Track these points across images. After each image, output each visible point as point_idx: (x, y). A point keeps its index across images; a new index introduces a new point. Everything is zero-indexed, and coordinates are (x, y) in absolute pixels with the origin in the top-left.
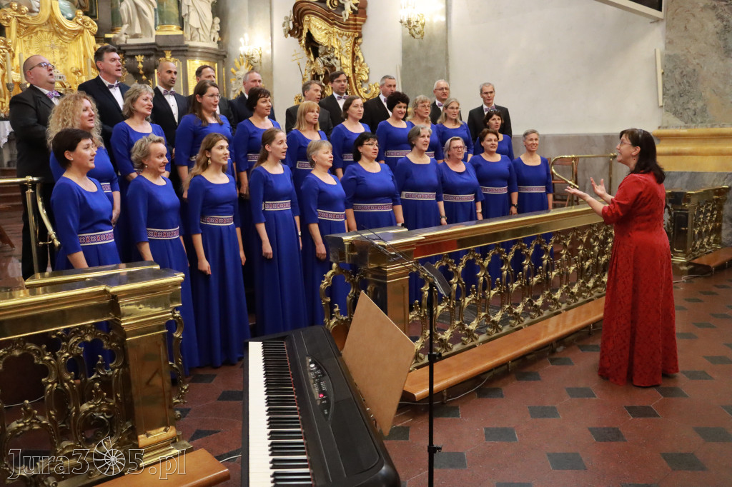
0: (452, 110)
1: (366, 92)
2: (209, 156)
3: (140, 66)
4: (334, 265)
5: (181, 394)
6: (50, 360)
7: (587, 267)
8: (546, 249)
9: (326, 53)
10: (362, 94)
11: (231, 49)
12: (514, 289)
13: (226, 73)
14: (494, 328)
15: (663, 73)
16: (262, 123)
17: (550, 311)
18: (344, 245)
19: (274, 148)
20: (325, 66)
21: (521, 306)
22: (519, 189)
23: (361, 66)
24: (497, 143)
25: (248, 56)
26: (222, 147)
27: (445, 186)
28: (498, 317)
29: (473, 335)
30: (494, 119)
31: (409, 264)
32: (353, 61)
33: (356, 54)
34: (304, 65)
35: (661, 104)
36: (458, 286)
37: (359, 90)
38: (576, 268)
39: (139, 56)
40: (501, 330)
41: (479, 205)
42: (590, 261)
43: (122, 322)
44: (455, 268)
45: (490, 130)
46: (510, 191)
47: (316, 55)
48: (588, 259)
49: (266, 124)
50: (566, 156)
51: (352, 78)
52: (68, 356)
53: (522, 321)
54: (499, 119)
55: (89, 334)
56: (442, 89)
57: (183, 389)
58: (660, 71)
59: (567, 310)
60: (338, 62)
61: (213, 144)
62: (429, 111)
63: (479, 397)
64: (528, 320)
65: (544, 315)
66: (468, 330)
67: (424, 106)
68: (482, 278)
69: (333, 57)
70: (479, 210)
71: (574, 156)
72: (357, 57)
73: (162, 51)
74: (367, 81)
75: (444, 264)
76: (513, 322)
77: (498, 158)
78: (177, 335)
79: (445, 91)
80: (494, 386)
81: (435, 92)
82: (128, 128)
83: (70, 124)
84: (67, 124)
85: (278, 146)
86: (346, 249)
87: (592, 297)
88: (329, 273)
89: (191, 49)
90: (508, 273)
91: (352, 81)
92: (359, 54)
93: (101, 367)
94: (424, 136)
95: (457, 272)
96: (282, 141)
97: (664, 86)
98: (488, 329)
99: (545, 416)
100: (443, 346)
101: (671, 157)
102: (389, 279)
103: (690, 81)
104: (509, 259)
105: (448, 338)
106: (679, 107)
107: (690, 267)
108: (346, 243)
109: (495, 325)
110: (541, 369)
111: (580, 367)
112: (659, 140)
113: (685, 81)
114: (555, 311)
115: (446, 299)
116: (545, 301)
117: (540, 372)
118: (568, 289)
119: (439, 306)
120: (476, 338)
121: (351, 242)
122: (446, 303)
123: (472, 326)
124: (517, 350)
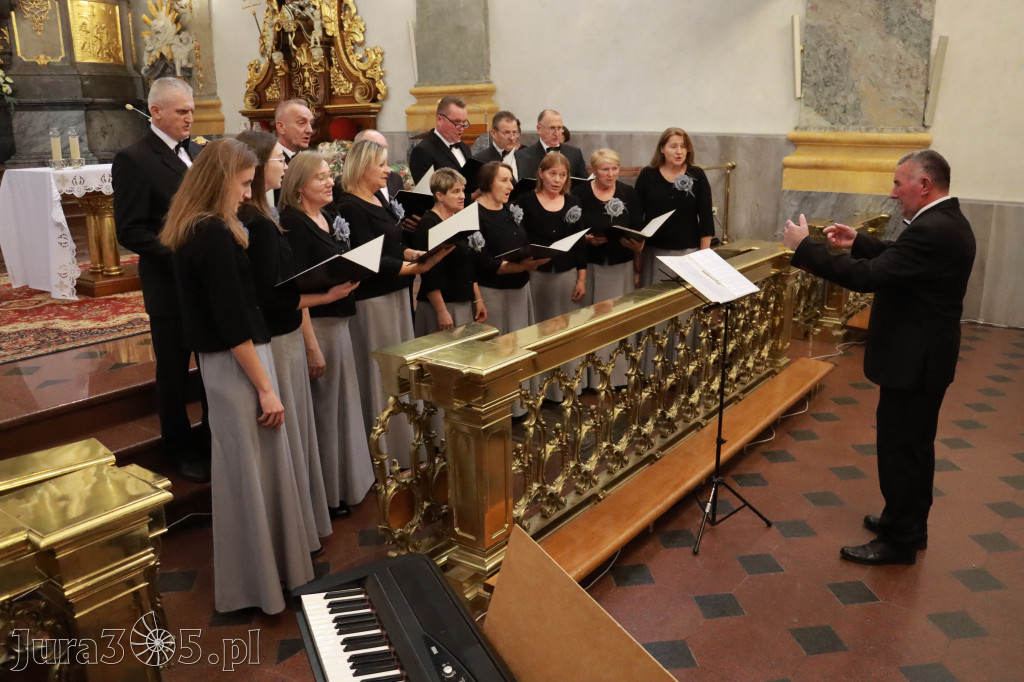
1: (361, 61)
4: (391, 399)
7: (730, 350)
8: (682, 334)
10: (355, 63)
12: (643, 401)
13: (134, 22)
14: (618, 463)
15: (802, 51)
17: (687, 421)
18: (408, 369)
20: (295, 18)
21: (651, 423)
23: (352, 19)
28: (622, 446)
29: (591, 478)
32: (340, 12)
33: (345, 2)
34: (263, 15)
35: (798, 95)
36: (573, 412)
37: (351, 57)
38: (718, 356)
40: (626, 462)
42: (734, 341)
43: (65, 590)
44: (569, 384)
47: (281, 1)
48: (732, 339)
51: (339, 39)
53: (652, 445)
58: (798, 48)
59: (707, 418)
60: (316, 12)
63: (619, 584)
64: (659, 442)
65: (680, 430)
66: (586, 473)
68: (604, 393)
69: (308, 5)
72: (347, 5)
74: (361, 44)
76: (642, 448)
80: (633, 561)
86: (415, 379)
87: (736, 393)
90: (636, 378)
91: (340, 44)
92: (350, 2)
95: (572, 390)
97: (803, 70)
98: (610, 464)
99: (723, 614)
100: (553, 504)
101: (813, 171)
102: (485, 423)
103: (839, 65)
104: (638, 358)
105: (560, 489)
106: (823, 101)
107: (845, 331)
108: (413, 368)
109: (619, 458)
110: (694, 522)
111: (746, 515)
112: (796, 146)
113: (832, 64)
114: (692, 422)
115: (557, 434)
116: (679, 410)
117: (694, 530)
118: (708, 386)
119: (548, 446)
120: (596, 482)
121: (420, 365)
122: (557, 440)
123: (590, 466)
124: (661, 501)
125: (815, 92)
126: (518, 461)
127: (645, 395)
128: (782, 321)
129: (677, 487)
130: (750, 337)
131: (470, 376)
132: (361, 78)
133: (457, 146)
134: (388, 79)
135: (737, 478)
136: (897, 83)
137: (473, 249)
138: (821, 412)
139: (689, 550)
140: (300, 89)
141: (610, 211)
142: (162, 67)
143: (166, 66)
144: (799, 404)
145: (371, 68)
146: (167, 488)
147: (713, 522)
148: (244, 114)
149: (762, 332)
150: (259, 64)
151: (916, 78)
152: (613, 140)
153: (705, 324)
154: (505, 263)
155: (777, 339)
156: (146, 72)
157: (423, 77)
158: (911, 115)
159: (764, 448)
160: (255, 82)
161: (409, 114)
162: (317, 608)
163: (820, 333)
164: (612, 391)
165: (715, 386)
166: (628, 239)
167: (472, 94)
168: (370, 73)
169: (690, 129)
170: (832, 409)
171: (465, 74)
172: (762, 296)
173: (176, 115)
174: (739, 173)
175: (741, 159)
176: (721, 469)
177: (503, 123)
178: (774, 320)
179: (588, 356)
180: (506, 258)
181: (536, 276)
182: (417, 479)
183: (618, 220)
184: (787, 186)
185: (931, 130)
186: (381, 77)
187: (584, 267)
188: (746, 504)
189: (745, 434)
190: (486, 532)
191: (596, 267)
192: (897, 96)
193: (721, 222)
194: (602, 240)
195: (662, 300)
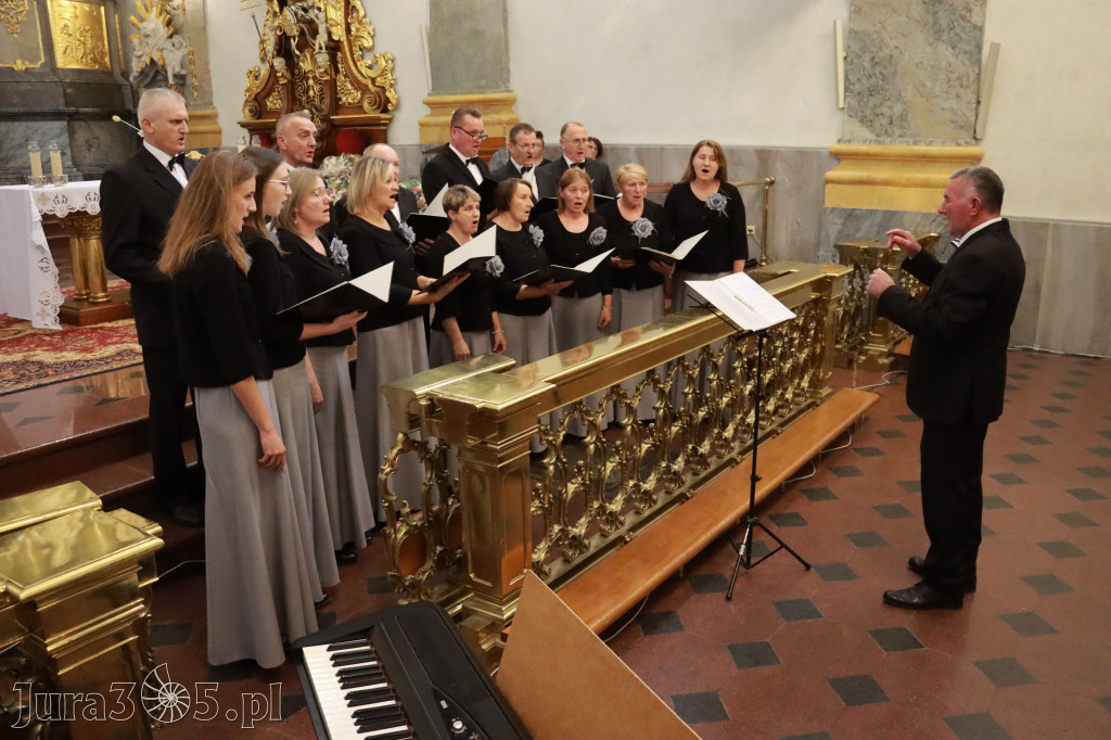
1: (370, 67)
4: (400, 436)
7: (767, 381)
8: (715, 364)
9: (300, 0)
10: (363, 70)
12: (672, 435)
13: (121, 24)
14: (646, 503)
15: (845, 58)
17: (720, 457)
18: (418, 405)
20: (298, 21)
21: (681, 459)
23: (360, 22)
28: (650, 484)
29: (617, 519)
31: (532, 431)
32: (346, 15)
33: (353, 3)
34: (263, 17)
35: (841, 105)
37: (359, 64)
38: (754, 386)
40: (655, 502)
42: (771, 371)
43: (47, 645)
44: (592, 418)
47: (283, 2)
51: (345, 43)
53: (683, 483)
58: (841, 54)
60: (321, 15)
63: (646, 634)
64: (691, 480)
65: (713, 466)
66: (611, 513)
68: (629, 428)
69: (312, 7)
72: (354, 7)
74: (370, 49)
76: (671, 486)
80: (663, 607)
86: (423, 414)
87: (774, 426)
91: (347, 49)
92: (357, 3)
95: (595, 425)
97: (847, 78)
98: (637, 504)
99: (758, 663)
100: (576, 547)
101: (857, 187)
102: (501, 461)
103: (885, 72)
104: (667, 390)
105: (583, 531)
106: (868, 112)
107: (891, 359)
108: (423, 402)
109: (647, 497)
110: (727, 567)
111: (783, 557)
112: (839, 160)
113: (878, 73)
114: (726, 458)
115: (580, 472)
116: (712, 445)
117: (727, 574)
118: (743, 419)
119: (569, 485)
120: (622, 524)
121: (431, 400)
122: (580, 479)
123: (616, 506)
124: (692, 543)
125: (859, 102)
126: (537, 502)
127: (674, 429)
128: (823, 348)
129: (709, 527)
130: (788, 366)
131: (484, 410)
132: (371, 86)
133: (474, 161)
134: (399, 88)
135: (773, 518)
136: (947, 92)
137: (490, 274)
138: (865, 446)
139: (721, 596)
140: (304, 99)
141: (638, 232)
142: (151, 75)
143: (157, 72)
144: (842, 437)
145: (381, 75)
146: (157, 534)
147: (747, 564)
148: (243, 125)
149: (801, 361)
150: (259, 71)
151: (967, 87)
152: (643, 154)
153: (739, 352)
154: (524, 286)
155: (818, 368)
156: (135, 78)
157: (437, 86)
158: (961, 127)
159: (804, 485)
160: (255, 91)
161: (422, 125)
162: (319, 661)
163: (865, 361)
164: (638, 425)
165: (751, 419)
166: (658, 262)
167: (489, 104)
168: (379, 81)
169: (723, 141)
170: (876, 442)
171: (483, 82)
172: (801, 322)
173: (170, 126)
174: (779, 189)
175: (780, 174)
176: (756, 509)
177: (521, 135)
178: (814, 348)
179: (613, 387)
180: (525, 281)
181: (558, 301)
182: (429, 521)
183: (647, 241)
184: (830, 202)
185: (984, 142)
186: (392, 86)
187: (610, 292)
188: (783, 545)
189: (783, 470)
190: (503, 578)
191: (624, 293)
192: (947, 106)
193: (759, 241)
194: (629, 263)
195: (694, 327)
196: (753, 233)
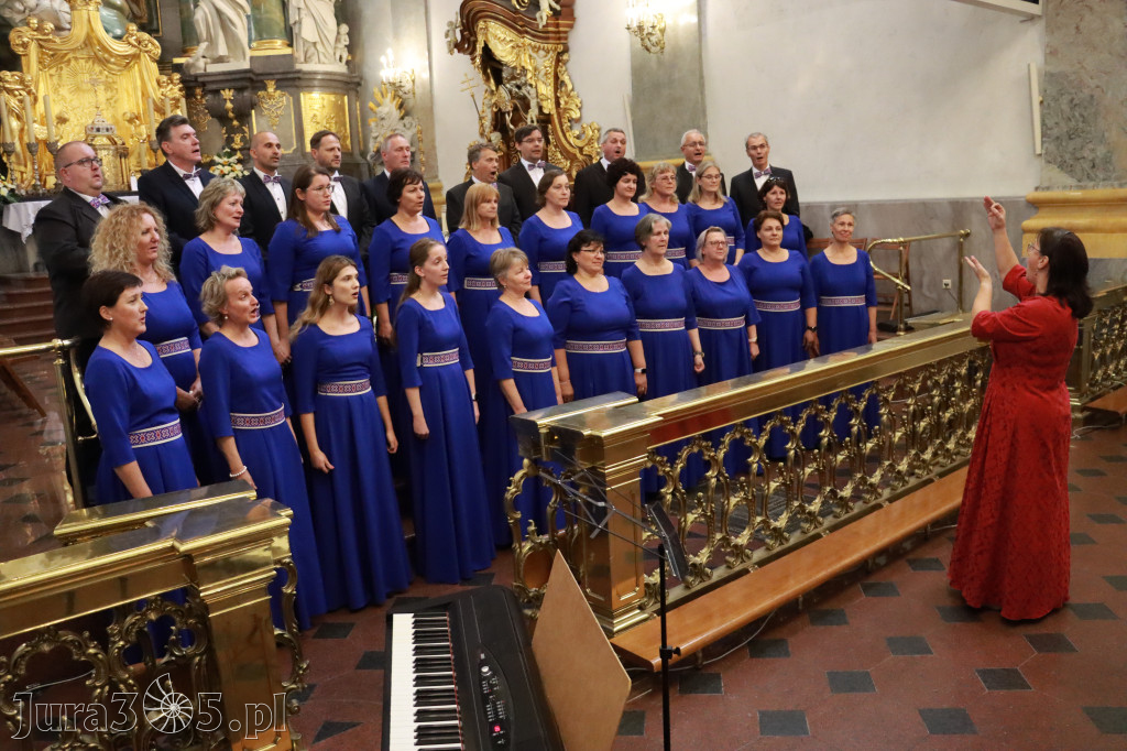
0: (708, 181)
1: (578, 137)
2: (329, 293)
3: (229, 105)
4: (526, 461)
5: (299, 675)
6: (96, 654)
7: (921, 429)
8: (856, 410)
9: (514, 78)
10: (572, 140)
11: (367, 72)
12: (806, 476)
13: (361, 110)
14: (776, 539)
15: (1041, 102)
16: (412, 224)
17: (865, 502)
18: (539, 434)
19: (429, 271)
20: (513, 98)
21: (818, 501)
22: (819, 301)
23: (568, 96)
24: (780, 233)
25: (394, 84)
26: (349, 278)
27: (698, 304)
28: (782, 522)
29: (743, 552)
30: (775, 193)
31: (641, 459)
32: (556, 90)
33: (561, 78)
34: (481, 96)
35: (1039, 151)
36: (718, 480)
37: (567, 134)
38: (905, 434)
39: (227, 91)
40: (787, 540)
41: (753, 330)
42: (927, 420)
43: (201, 592)
44: (712, 454)
45: (770, 212)
46: (804, 307)
47: (499, 82)
48: (923, 416)
49: (419, 226)
50: (890, 240)
51: (555, 116)
52: (123, 646)
53: (821, 524)
54: (782, 193)
55: (153, 610)
56: (695, 143)
57: (300, 668)
58: (1037, 99)
59: (891, 500)
60: (533, 91)
61: (335, 274)
62: (674, 184)
63: (752, 657)
64: (828, 521)
65: (856, 511)
66: (736, 546)
67: (666, 178)
68: (755, 466)
69: (525, 84)
70: (754, 338)
71: (902, 239)
72: (563, 82)
73: (262, 81)
74: (578, 120)
75: (696, 450)
76: (806, 526)
77: (784, 255)
78: (288, 590)
79: (699, 147)
80: (776, 635)
81: (683, 149)
82: (206, 248)
83: (121, 255)
84: (117, 255)
85: (434, 268)
86: (543, 442)
87: (931, 475)
88: (519, 475)
89: (307, 76)
90: (796, 452)
91: (556, 121)
92: (566, 78)
93: (175, 644)
94: (659, 233)
95: (717, 461)
96: (439, 259)
97: (1043, 124)
99: (852, 690)
100: (696, 575)
102: (611, 483)
103: (1085, 114)
105: (705, 560)
106: (1067, 156)
107: (1086, 413)
108: (543, 431)
109: (778, 534)
110: (851, 602)
112: (1036, 208)
113: (1077, 114)
114: (873, 503)
115: (700, 504)
116: (855, 489)
117: (848, 610)
118: (892, 466)
119: (689, 515)
120: (748, 557)
121: (551, 429)
122: (700, 510)
123: (743, 539)
124: (811, 577)
125: (1058, 147)
127: (808, 470)
130: (949, 415)
131: (592, 438)
132: (578, 155)
135: (912, 563)
145: (588, 144)
149: (966, 410)
153: (885, 399)
156: (372, 157)
157: (640, 152)
164: (766, 464)
168: (586, 150)
174: (974, 241)
175: (977, 226)
182: (553, 540)
190: (614, 594)
193: (954, 294)
196: (950, 287)
